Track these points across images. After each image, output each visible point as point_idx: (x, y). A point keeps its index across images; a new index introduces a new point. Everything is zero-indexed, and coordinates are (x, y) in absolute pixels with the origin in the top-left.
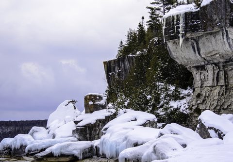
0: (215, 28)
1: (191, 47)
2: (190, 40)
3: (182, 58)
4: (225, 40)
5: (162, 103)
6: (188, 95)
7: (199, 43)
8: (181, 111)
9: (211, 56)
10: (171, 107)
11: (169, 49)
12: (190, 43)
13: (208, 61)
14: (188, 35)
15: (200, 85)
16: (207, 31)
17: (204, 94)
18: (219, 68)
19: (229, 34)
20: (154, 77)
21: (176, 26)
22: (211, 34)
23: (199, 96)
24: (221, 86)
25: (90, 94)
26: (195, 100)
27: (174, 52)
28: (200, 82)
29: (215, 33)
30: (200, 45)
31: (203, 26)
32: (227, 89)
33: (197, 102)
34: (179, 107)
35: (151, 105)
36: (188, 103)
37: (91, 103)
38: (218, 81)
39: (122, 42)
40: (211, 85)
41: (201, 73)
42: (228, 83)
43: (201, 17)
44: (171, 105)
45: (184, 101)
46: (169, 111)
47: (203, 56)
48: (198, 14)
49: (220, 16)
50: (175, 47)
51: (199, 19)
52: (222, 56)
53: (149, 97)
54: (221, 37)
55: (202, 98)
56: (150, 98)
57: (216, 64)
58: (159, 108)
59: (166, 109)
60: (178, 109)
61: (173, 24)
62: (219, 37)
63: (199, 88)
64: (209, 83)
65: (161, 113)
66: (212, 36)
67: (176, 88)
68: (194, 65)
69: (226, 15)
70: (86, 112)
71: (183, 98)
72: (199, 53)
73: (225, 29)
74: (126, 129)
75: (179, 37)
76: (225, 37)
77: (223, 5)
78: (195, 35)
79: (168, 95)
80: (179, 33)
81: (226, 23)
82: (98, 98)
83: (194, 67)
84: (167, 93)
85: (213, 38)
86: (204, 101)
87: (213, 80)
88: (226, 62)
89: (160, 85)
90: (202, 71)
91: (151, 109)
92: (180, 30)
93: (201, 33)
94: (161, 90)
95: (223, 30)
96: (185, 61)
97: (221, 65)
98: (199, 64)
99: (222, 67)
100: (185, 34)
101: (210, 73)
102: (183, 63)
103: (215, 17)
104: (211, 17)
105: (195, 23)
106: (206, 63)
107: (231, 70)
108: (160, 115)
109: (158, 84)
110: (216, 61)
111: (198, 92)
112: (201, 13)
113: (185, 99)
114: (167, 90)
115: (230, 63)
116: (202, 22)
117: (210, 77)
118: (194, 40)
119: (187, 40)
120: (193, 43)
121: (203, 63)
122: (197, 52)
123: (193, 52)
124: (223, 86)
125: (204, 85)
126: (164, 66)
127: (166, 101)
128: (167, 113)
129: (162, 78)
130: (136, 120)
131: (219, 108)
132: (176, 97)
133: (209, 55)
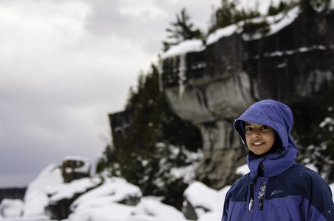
1: (196, 97)
2: (194, 89)
4: (237, 89)
6: (197, 160)
7: (206, 92)
8: (185, 181)
9: (222, 109)
10: (172, 176)
12: (195, 93)
13: (219, 116)
14: (191, 82)
17: (214, 160)
19: (242, 81)
21: (175, 71)
23: (207, 161)
24: (236, 150)
26: (203, 167)
28: (209, 143)
29: (226, 79)
33: (205, 169)
34: (183, 176)
37: (69, 170)
38: (232, 142)
39: (131, 89)
40: (222, 147)
45: (190, 168)
47: (211, 110)
50: (175, 97)
55: (212, 164)
56: (147, 164)
57: (229, 120)
60: (181, 179)
63: (208, 152)
64: (221, 144)
65: (160, 185)
67: (180, 151)
68: (202, 121)
71: (190, 164)
72: (206, 106)
74: (94, 206)
75: (178, 85)
76: (237, 84)
78: (200, 82)
80: (179, 79)
82: (78, 164)
83: (201, 124)
84: (169, 157)
85: (223, 86)
86: (214, 168)
87: (226, 141)
90: (212, 130)
92: (181, 75)
94: (162, 153)
98: (207, 120)
100: (188, 81)
101: (222, 131)
104: (219, 58)
111: (207, 157)
113: (192, 166)
114: (169, 153)
116: (208, 65)
118: (199, 88)
119: (189, 88)
120: (198, 93)
121: (212, 119)
122: (203, 104)
123: (198, 104)
125: (215, 148)
132: (180, 162)
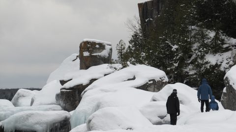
5: (194, 56)
8: (222, 69)
10: (207, 63)
25: (85, 40)
34: (219, 63)
35: (178, 60)
36: (234, 57)
37: (86, 54)
44: (207, 60)
45: (228, 54)
46: (202, 69)
53: (175, 47)
56: (177, 49)
58: (189, 64)
59: (199, 66)
60: (217, 66)
65: (191, 73)
70: (81, 68)
71: (227, 50)
74: (106, 91)
79: (204, 45)
82: (97, 46)
84: (203, 41)
89: (194, 29)
91: (176, 65)
94: (194, 37)
108: (188, 76)
109: (190, 28)
113: (230, 52)
114: (204, 36)
127: (199, 53)
128: (200, 71)
129: (197, 19)
130: (134, 78)
132: (217, 48)
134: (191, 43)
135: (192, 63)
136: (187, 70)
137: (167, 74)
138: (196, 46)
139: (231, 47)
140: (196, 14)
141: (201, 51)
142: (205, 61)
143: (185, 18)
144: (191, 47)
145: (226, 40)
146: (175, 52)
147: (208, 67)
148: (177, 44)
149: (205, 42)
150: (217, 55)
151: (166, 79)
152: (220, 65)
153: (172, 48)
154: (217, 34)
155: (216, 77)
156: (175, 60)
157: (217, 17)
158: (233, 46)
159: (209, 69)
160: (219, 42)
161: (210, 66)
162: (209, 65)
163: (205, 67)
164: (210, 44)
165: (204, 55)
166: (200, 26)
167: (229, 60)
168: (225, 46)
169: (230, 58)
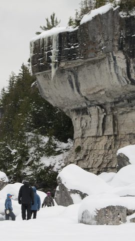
0: (98, 53)
1: (68, 81)
2: (66, 72)
3: (57, 98)
4: (113, 70)
5: (31, 159)
6: (66, 149)
7: (79, 76)
8: (55, 170)
9: (94, 93)
10: (42, 165)
11: (39, 86)
12: (67, 76)
13: (91, 102)
14: (62, 64)
15: (80, 135)
16: (88, 58)
17: (86, 148)
18: (106, 111)
19: (118, 62)
20: (22, 124)
21: (46, 52)
22: (94, 62)
23: (78, 149)
24: (109, 136)
26: (74, 155)
27: (45, 89)
28: (80, 131)
29: (100, 60)
30: (80, 79)
31: (82, 51)
32: (116, 140)
33: (76, 158)
34: (52, 165)
35: (17, 162)
36: (65, 159)
38: (104, 129)
40: (94, 134)
41: (82, 118)
42: (118, 132)
43: (80, 39)
44: (42, 162)
45: (60, 157)
46: (38, 170)
47: (83, 95)
48: (76, 35)
49: (106, 37)
50: (46, 82)
51: (77, 41)
52: (109, 94)
53: (14, 151)
54: (107, 66)
55: (83, 152)
56: (16, 153)
57: (101, 106)
58: (26, 166)
59: (35, 168)
60: (51, 167)
61: (43, 50)
62: (105, 66)
63: (80, 139)
64: (93, 131)
65: (29, 173)
66: (95, 65)
67: (49, 140)
68: (73, 107)
69: (114, 34)
71: (59, 153)
72: (78, 91)
73: (112, 54)
75: (50, 68)
76: (112, 65)
77: (109, 20)
78: (72, 64)
79: (39, 149)
80: (50, 61)
81: (114, 46)
83: (72, 110)
84: (38, 146)
85: (97, 68)
86: (85, 156)
87: (98, 127)
88: (115, 103)
89: (30, 135)
90: (84, 116)
91: (15, 167)
92: (53, 57)
93: (79, 61)
94: (31, 142)
95: (110, 56)
96: (61, 101)
97: (108, 107)
98: (79, 106)
99: (110, 110)
100: (59, 63)
101: (94, 118)
102: (58, 105)
103: (99, 38)
104: (94, 38)
105: (73, 47)
106: (89, 104)
107: (122, 114)
108: (26, 176)
109: (27, 134)
110: (101, 102)
111: (79, 144)
112: (81, 33)
113: (61, 155)
114: (38, 141)
115: (121, 103)
116: (82, 46)
117: (94, 124)
118: (72, 71)
119: (61, 71)
120: (70, 77)
121: (84, 105)
122: (75, 88)
123: (70, 88)
124: (111, 136)
125: (86, 135)
126: (37, 111)
127: (35, 157)
128: (36, 172)
129: (32, 126)
131: (105, 166)
132: (50, 151)
133: (91, 93)
134: (27, 148)
135: (29, 165)
136: (25, 171)
137: (7, 176)
138: (32, 150)
139: (63, 151)
140: (31, 122)
141: (36, 155)
142: (40, 163)
143: (23, 126)
144: (27, 151)
145: (58, 144)
146: (14, 156)
147: (43, 169)
148: (16, 149)
149: (40, 147)
150: (51, 157)
151: (7, 180)
152: (53, 166)
153: (11, 152)
154: (50, 139)
155: (50, 177)
156: (14, 162)
157: (50, 125)
158: (64, 150)
159: (44, 170)
160: (52, 147)
161: (45, 168)
162: (44, 166)
163: (40, 168)
164: (44, 148)
165: (39, 158)
166: (36, 133)
167: (61, 162)
168: (57, 150)
169: (62, 160)
